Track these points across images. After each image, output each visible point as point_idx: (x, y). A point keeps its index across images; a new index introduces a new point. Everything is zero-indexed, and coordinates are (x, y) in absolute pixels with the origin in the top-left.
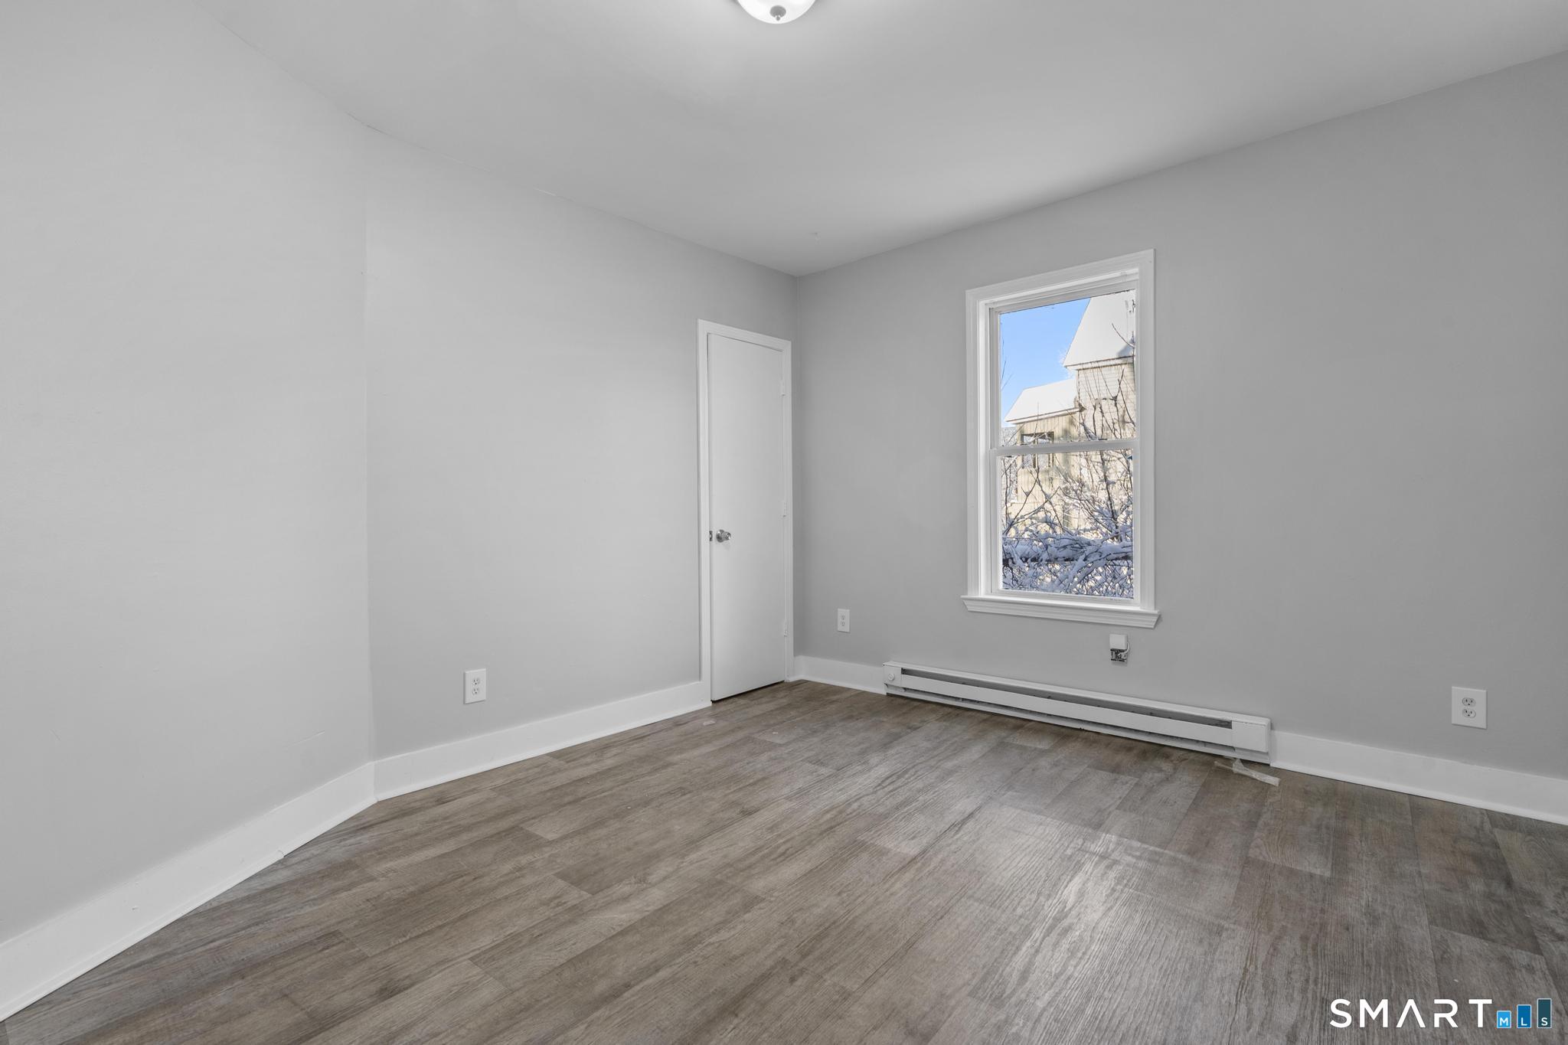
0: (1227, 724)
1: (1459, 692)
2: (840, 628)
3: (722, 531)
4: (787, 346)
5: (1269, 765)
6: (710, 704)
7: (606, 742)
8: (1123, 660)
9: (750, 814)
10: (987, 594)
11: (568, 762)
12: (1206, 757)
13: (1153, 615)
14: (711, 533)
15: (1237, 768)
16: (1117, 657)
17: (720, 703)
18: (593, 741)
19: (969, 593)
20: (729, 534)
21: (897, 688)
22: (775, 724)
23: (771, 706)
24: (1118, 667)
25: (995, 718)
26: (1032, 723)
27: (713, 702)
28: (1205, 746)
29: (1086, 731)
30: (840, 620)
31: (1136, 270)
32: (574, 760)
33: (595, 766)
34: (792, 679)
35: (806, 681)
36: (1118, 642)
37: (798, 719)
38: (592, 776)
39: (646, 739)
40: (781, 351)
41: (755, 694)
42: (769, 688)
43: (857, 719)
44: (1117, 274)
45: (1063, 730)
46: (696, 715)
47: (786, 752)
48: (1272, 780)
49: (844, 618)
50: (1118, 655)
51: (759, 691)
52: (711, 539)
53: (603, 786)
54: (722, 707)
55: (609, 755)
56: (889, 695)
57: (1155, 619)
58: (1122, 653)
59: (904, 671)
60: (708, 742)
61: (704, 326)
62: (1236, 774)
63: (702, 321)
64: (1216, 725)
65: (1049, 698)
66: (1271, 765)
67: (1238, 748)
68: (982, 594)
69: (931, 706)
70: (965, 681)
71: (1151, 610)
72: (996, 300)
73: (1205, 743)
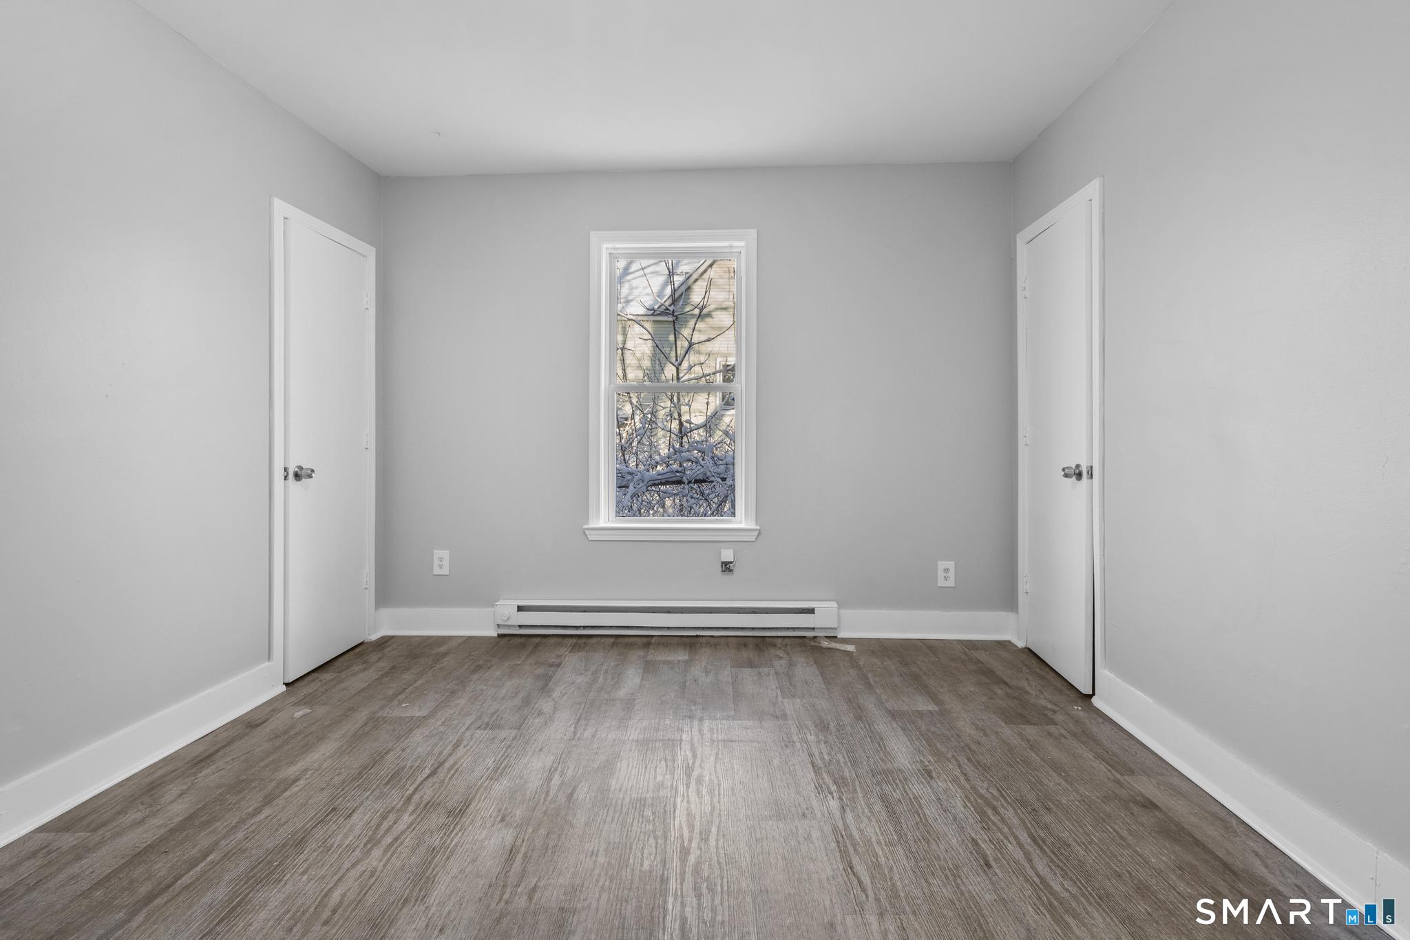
0: (811, 611)
1: (942, 565)
2: (437, 571)
3: (300, 468)
4: (371, 252)
5: (836, 637)
6: (284, 688)
7: (148, 780)
8: (732, 571)
9: (462, 812)
10: (605, 522)
11: (94, 830)
12: (797, 639)
13: (757, 530)
14: (286, 469)
15: (825, 644)
16: (726, 568)
17: (297, 685)
18: (120, 785)
19: (590, 522)
20: (313, 471)
21: (510, 626)
22: (396, 695)
23: (371, 675)
24: (727, 577)
25: (620, 640)
26: (655, 638)
27: (287, 685)
28: (794, 631)
29: (703, 636)
30: (436, 563)
31: (742, 244)
32: (104, 824)
33: (155, 821)
34: (374, 637)
35: (392, 637)
36: (727, 555)
37: (419, 682)
38: (162, 840)
39: (217, 757)
40: (364, 256)
41: (337, 664)
42: (352, 653)
43: (489, 668)
44: (726, 244)
45: (684, 639)
46: (272, 707)
47: (439, 723)
48: (851, 648)
49: (442, 563)
50: (727, 567)
51: (341, 659)
52: (286, 478)
53: (198, 847)
54: (304, 690)
55: (168, 797)
56: (501, 636)
57: (757, 533)
58: (731, 565)
59: (520, 609)
60: (321, 739)
61: (281, 208)
62: (825, 649)
63: (280, 201)
64: (801, 613)
65: (669, 612)
66: (839, 637)
67: (817, 628)
68: (602, 523)
69: (552, 641)
70: (586, 609)
71: (753, 526)
72: (618, 246)
73: (794, 629)
